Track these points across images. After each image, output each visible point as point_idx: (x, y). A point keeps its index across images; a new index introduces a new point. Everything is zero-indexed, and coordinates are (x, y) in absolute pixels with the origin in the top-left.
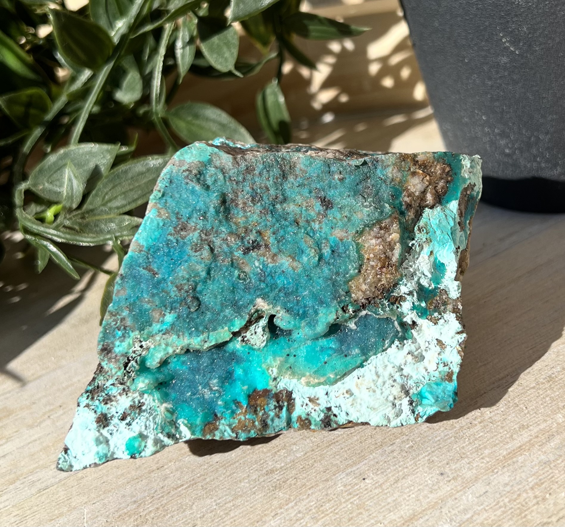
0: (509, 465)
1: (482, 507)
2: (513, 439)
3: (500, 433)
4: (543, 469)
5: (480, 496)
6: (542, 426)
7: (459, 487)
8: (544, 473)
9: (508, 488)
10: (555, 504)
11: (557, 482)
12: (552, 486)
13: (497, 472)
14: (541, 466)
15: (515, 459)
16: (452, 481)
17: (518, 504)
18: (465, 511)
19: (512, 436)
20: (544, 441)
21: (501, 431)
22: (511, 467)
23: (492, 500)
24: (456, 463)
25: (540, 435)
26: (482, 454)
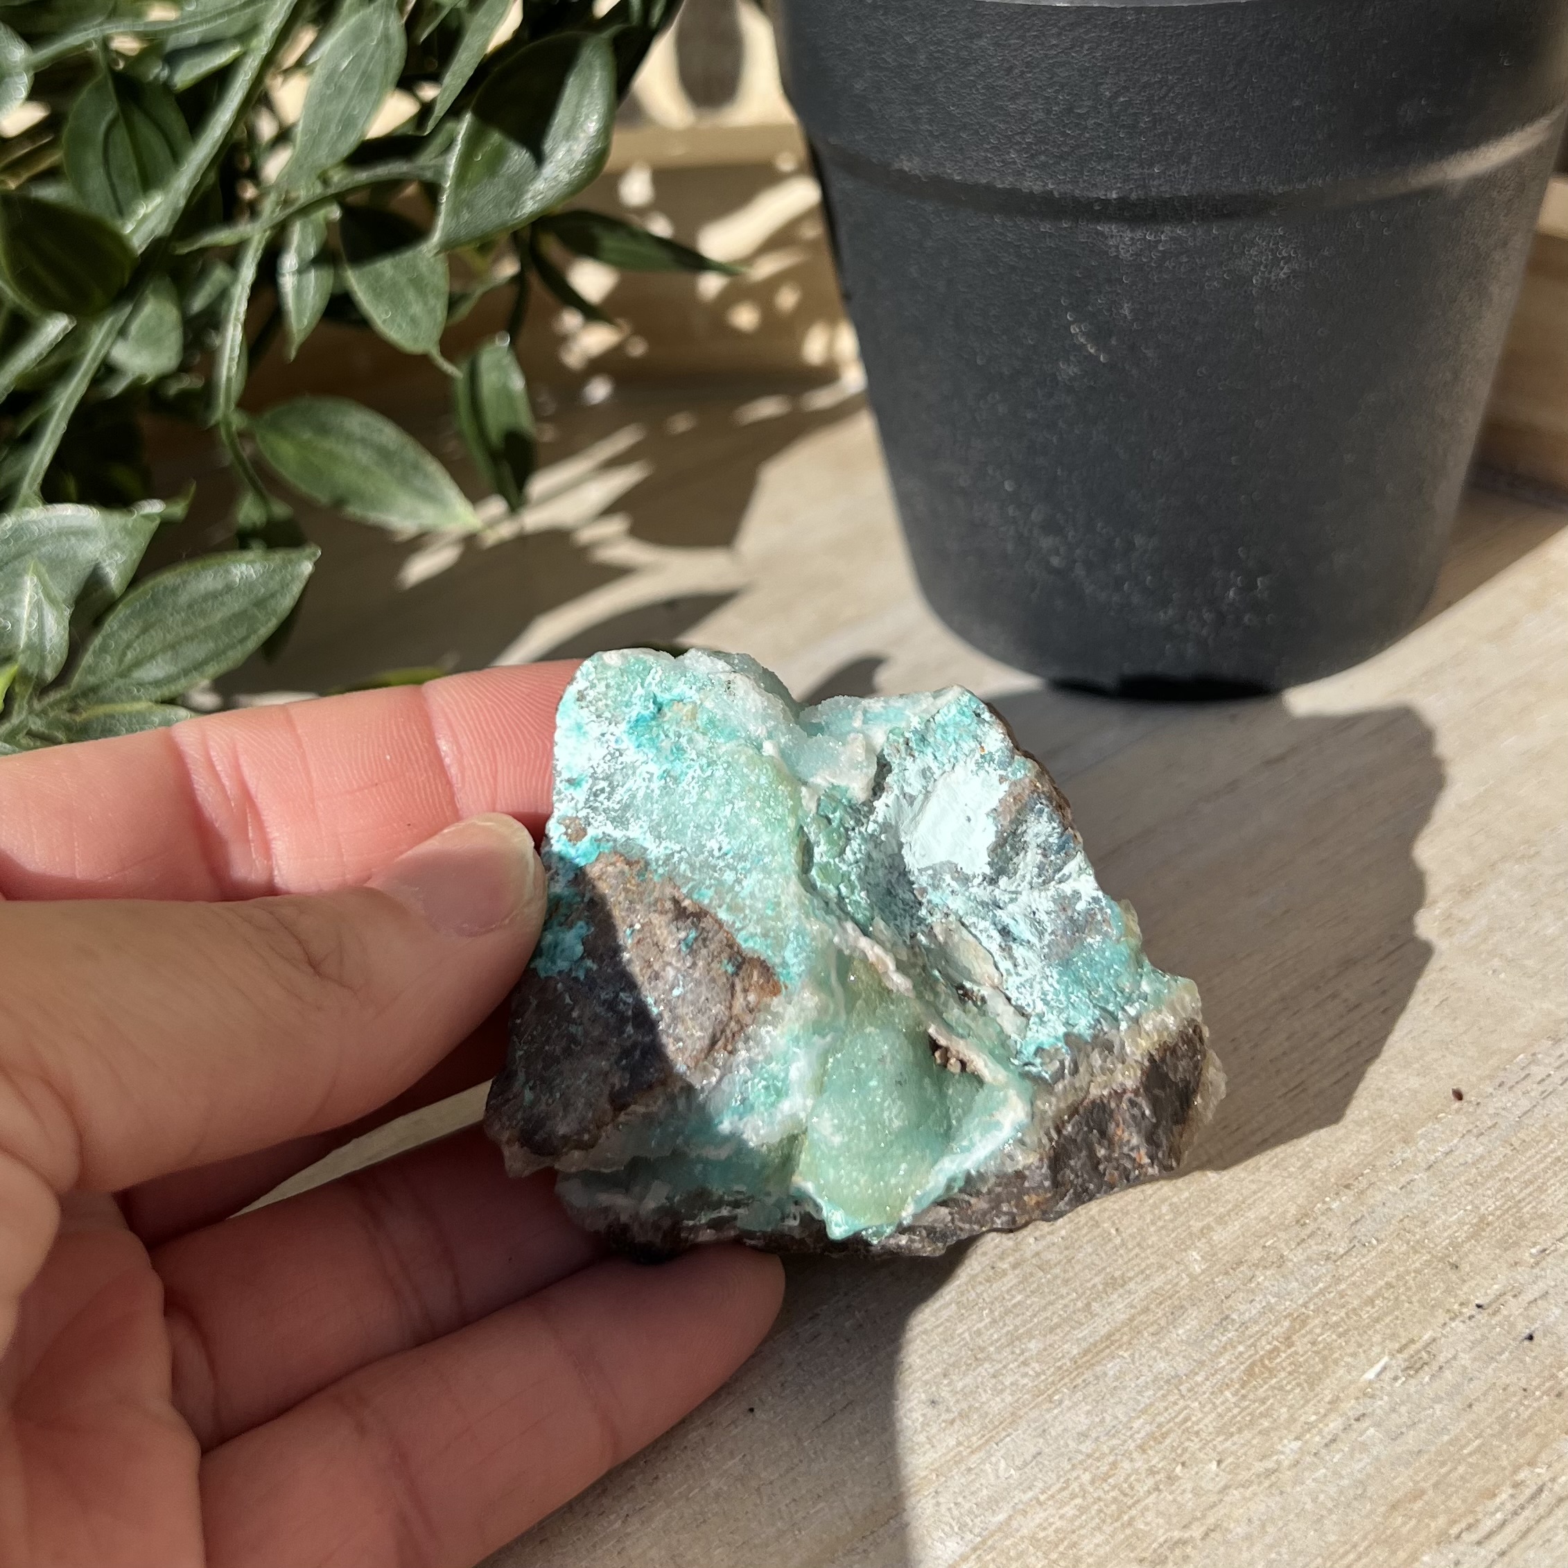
0: (1087, 1383)
1: (1030, 1494)
2: (1094, 1315)
3: (1062, 1297)
4: (1164, 1396)
5: (1026, 1464)
6: (1158, 1281)
7: (974, 1439)
8: (1166, 1409)
9: (1087, 1447)
10: (1197, 1492)
11: (1197, 1433)
12: (1187, 1444)
13: (1061, 1402)
14: (1161, 1388)
15: (1098, 1369)
16: (958, 1423)
17: (1114, 1487)
18: (993, 1503)
19: (1088, 1305)
20: (1163, 1322)
21: (1064, 1291)
22: (1091, 1389)
23: (1054, 1476)
24: (965, 1374)
25: (1152, 1306)
26: (1022, 1352)
